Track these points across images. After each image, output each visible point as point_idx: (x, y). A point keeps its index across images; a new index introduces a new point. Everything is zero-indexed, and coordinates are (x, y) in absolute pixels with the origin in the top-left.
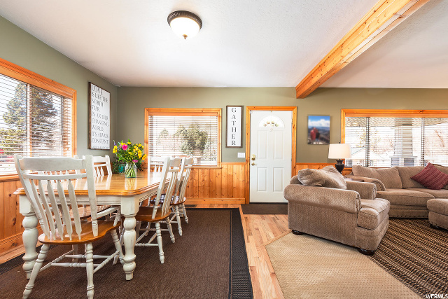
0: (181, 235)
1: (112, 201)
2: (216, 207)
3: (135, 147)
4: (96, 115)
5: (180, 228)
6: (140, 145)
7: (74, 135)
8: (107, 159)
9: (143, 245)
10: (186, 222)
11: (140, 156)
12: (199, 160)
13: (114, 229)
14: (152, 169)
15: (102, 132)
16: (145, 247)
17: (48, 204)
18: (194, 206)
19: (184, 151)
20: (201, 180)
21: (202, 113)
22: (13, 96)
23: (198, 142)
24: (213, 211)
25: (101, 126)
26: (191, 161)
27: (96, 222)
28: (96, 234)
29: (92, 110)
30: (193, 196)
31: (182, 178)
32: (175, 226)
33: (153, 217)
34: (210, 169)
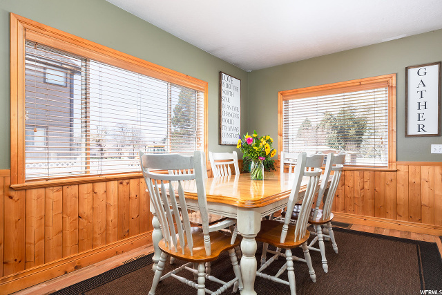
0: (326, 271)
1: (227, 211)
2: (386, 233)
3: (262, 140)
4: (226, 107)
5: (324, 260)
6: (268, 138)
7: (205, 130)
8: (234, 155)
9: (269, 277)
10: (334, 252)
11: (267, 152)
12: (354, 156)
13: (231, 248)
14: (287, 170)
15: (232, 125)
16: (271, 281)
17: (169, 205)
18: (347, 225)
19: (331, 145)
20: (358, 188)
21: (359, 86)
22: (177, 103)
23: (352, 132)
24: (382, 241)
25: (231, 118)
26: (341, 159)
27: (208, 237)
28: (208, 252)
29: (223, 102)
30: (344, 210)
31: (328, 184)
32: (316, 256)
33: (282, 241)
34: (375, 172)
